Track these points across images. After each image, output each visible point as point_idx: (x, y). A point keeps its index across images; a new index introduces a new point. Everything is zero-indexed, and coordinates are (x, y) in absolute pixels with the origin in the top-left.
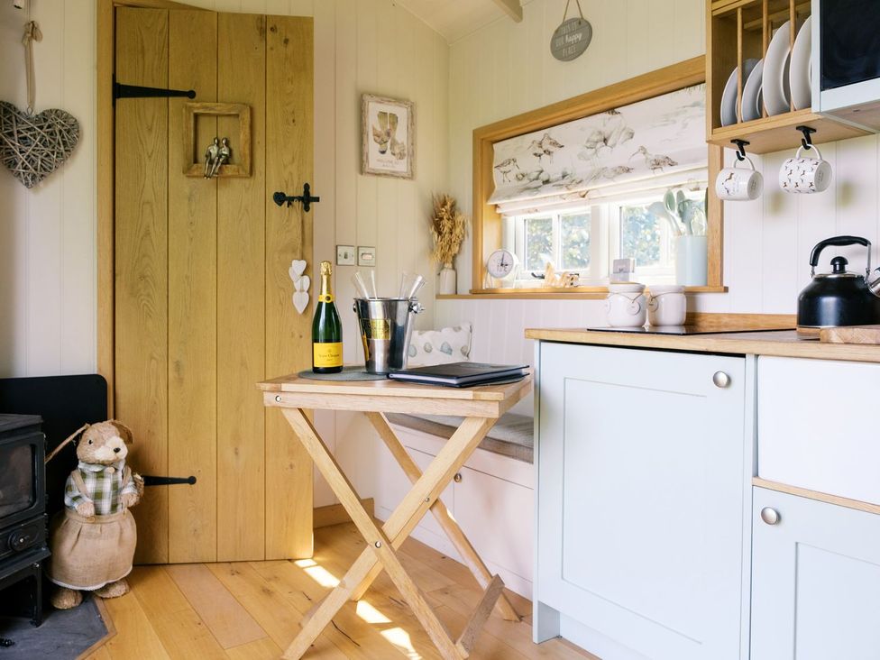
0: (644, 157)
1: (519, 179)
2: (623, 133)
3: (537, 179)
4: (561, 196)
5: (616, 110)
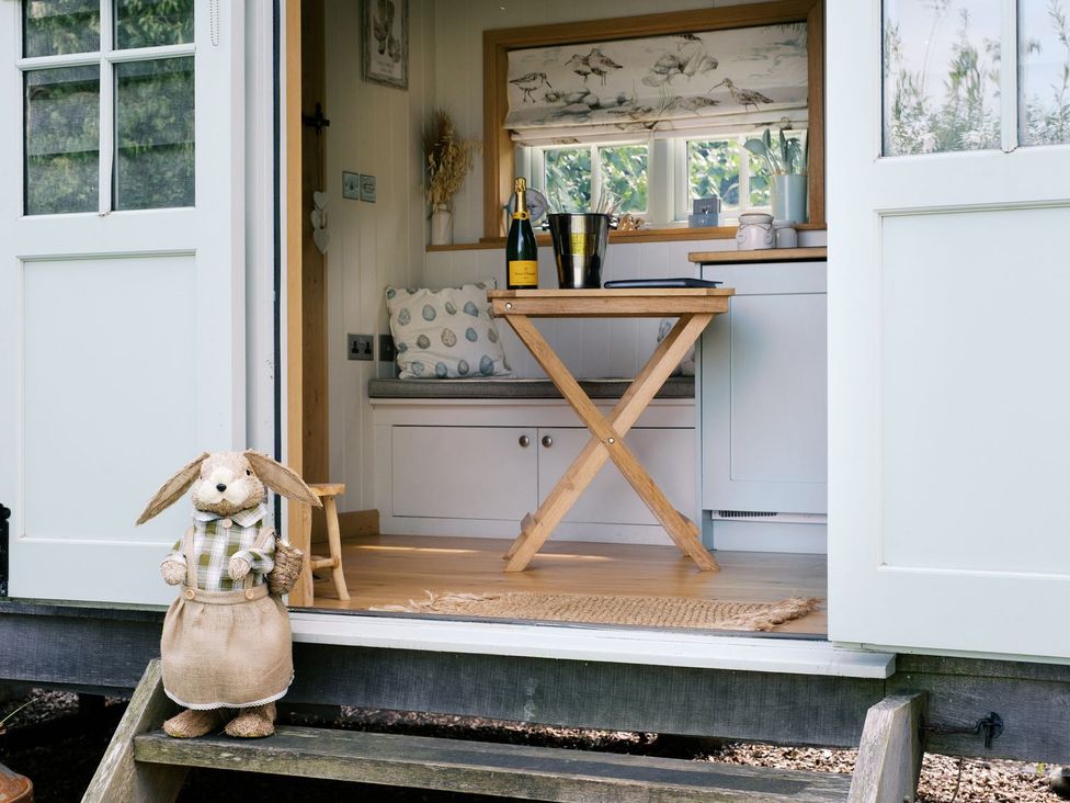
0: (728, 90)
1: (550, 100)
2: (704, 61)
3: (580, 101)
4: (616, 125)
5: (696, 35)
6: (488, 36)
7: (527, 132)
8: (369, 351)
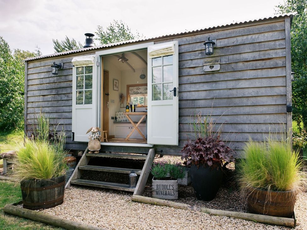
1: (134, 92)
3: (137, 92)
4: (140, 95)
6: (127, 85)
7: (131, 95)
8: (114, 118)
